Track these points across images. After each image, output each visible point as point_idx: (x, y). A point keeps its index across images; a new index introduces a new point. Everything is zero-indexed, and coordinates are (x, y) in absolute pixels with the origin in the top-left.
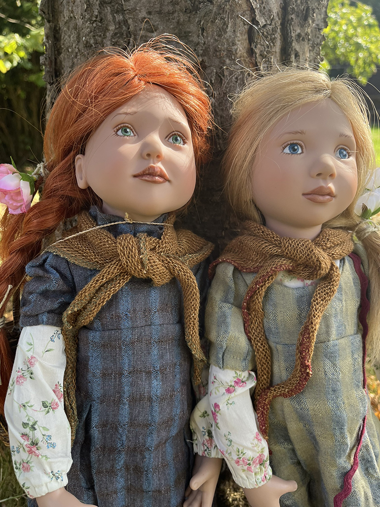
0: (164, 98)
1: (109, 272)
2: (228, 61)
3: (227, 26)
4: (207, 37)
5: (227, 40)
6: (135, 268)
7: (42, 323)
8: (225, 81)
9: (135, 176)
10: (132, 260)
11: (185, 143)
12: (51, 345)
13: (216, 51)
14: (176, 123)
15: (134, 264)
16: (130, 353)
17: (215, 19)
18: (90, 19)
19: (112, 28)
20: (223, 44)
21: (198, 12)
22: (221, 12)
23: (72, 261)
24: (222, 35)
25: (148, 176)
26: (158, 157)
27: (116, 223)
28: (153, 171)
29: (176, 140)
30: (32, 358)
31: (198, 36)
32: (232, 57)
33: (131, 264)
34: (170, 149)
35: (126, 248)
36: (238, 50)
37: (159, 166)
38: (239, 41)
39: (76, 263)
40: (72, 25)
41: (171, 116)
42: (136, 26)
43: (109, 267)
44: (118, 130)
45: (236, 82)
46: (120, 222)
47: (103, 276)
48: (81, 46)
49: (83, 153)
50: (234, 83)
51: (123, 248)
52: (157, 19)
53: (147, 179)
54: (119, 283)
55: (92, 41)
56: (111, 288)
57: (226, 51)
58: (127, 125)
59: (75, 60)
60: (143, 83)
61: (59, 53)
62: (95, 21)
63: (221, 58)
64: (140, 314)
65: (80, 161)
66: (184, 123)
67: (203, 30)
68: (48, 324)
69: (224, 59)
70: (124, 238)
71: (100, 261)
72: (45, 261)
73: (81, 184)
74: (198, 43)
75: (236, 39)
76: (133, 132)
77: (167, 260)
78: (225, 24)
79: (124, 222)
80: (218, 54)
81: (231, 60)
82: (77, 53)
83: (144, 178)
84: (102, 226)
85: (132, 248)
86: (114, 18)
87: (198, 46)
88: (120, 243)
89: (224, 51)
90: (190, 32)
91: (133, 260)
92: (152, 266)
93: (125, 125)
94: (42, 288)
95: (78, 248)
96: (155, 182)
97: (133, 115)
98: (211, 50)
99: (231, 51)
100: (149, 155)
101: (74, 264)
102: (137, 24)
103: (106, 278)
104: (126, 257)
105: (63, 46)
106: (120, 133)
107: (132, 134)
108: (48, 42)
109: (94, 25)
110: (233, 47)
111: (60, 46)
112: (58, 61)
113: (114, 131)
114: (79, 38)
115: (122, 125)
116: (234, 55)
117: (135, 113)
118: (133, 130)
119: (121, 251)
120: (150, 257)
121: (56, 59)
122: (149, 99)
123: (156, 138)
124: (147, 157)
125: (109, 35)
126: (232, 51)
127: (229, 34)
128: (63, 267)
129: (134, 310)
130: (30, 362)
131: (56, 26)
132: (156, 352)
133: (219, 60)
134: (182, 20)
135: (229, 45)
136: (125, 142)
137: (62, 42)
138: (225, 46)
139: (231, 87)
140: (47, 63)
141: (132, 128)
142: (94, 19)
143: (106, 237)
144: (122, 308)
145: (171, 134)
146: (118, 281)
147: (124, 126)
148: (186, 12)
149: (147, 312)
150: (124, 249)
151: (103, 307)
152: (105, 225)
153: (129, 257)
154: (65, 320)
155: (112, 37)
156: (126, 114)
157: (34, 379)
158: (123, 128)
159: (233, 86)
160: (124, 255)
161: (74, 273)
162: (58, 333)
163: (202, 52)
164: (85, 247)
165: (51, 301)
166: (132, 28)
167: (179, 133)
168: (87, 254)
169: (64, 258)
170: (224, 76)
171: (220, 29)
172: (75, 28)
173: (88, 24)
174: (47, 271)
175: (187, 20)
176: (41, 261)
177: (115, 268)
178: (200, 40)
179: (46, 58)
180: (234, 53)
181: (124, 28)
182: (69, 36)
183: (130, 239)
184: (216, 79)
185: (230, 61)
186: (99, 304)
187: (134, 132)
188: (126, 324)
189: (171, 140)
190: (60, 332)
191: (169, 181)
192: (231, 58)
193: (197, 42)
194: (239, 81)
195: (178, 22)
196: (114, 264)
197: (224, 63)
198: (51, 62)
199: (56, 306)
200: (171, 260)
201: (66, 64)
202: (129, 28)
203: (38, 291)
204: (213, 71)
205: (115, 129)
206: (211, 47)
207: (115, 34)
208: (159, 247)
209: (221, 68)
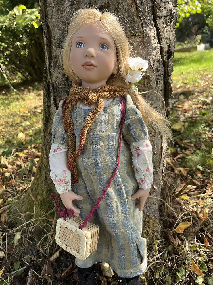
45: (125, 11)
48: (55, 3)
61: (47, 8)
82: (54, 6)
105: (48, 4)
108: (41, 3)
111: (47, 5)
121: (45, 11)
137: (47, 2)
140: (41, 13)
170: (119, 9)
197: (118, 2)
198: (43, 12)
201: (50, 12)
204: (113, 7)
209: (118, 5)
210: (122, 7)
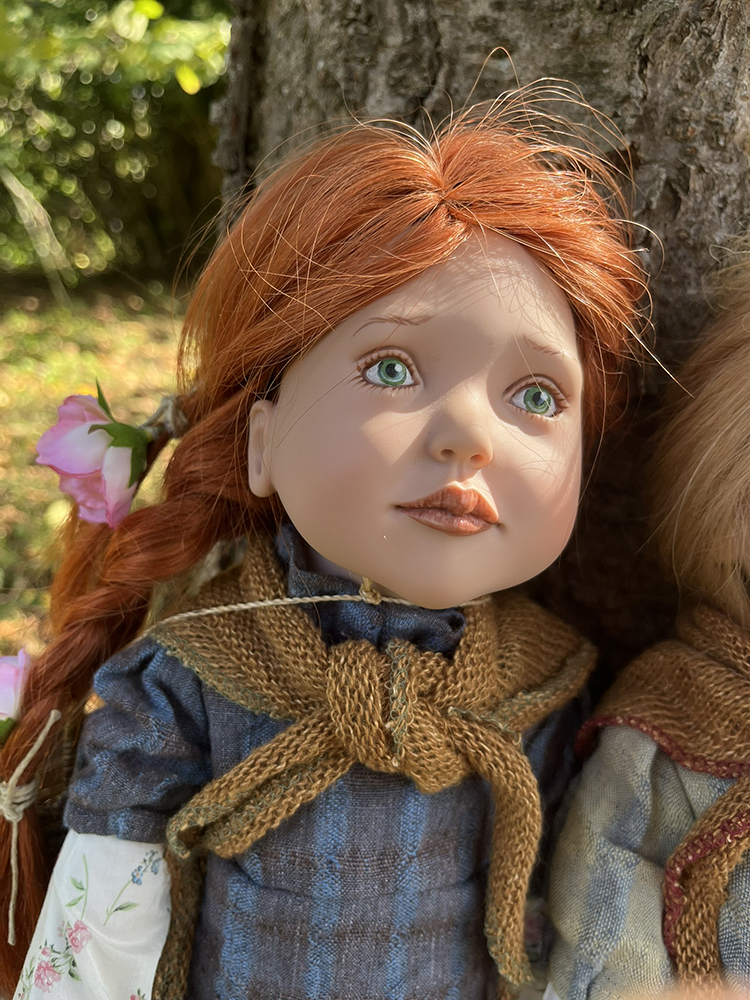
0: (518, 275)
1: (297, 746)
2: (704, 151)
3: (716, 56)
4: (653, 81)
5: (712, 94)
6: (368, 751)
7: (116, 832)
8: (688, 202)
9: (399, 507)
10: (362, 730)
11: (560, 408)
12: (132, 893)
13: (675, 120)
14: (545, 352)
15: (368, 743)
16: (330, 959)
17: (684, 32)
18: (341, 15)
19: (395, 39)
20: (699, 103)
21: (637, 11)
22: (703, 14)
23: (210, 681)
24: (699, 80)
25: (439, 514)
26: (476, 458)
27: (336, 598)
28: (455, 505)
29: (536, 398)
30: (77, 927)
31: (630, 78)
32: (718, 140)
33: (359, 741)
34: (515, 429)
35: (352, 692)
36: (740, 122)
37: (475, 486)
38: (744, 98)
39: (220, 687)
40: (296, 26)
41: (531, 331)
42: (457, 38)
43: (299, 733)
44: (369, 366)
45: (721, 210)
46: (347, 597)
47: (281, 755)
48: (313, 83)
49: (272, 397)
50: (713, 214)
51: (343, 689)
52: (518, 22)
53: (433, 521)
54: (321, 776)
55: (340, 74)
56: (299, 789)
57: (703, 123)
58: (397, 352)
59: (295, 118)
60: (460, 227)
61: (260, 97)
62: (354, 20)
63: (686, 139)
64: (367, 865)
65: (261, 418)
66: (567, 351)
67: (644, 60)
68: (128, 836)
69: (696, 144)
70: (350, 661)
71: (279, 697)
72: (145, 663)
73: (257, 485)
74: (627, 98)
75: (738, 93)
76: (412, 373)
77: (461, 730)
78: (709, 48)
79: (357, 598)
80: (679, 129)
81: (715, 147)
82: (300, 101)
83: (425, 518)
84: (298, 600)
85: (368, 695)
86: (403, 14)
87: (626, 105)
88: (335, 674)
89: (697, 122)
90: (605, 65)
91: (367, 731)
92: (418, 750)
93: (391, 352)
94: (125, 743)
95: (230, 648)
96: (458, 533)
97: (417, 324)
98: (661, 117)
99: (717, 124)
100: (448, 452)
101: (213, 690)
102: (460, 34)
103: (287, 762)
104: (346, 719)
105: (269, 80)
106: (373, 374)
107: (409, 380)
108: (236, 68)
109: (351, 31)
110: (726, 114)
111: (264, 80)
112: (255, 116)
113: (359, 369)
114: (309, 60)
115: (383, 353)
116: (726, 135)
117: (426, 319)
118: (414, 367)
119: (336, 697)
120: (416, 722)
121: (250, 111)
122: (472, 278)
123: (474, 402)
124: (442, 458)
125: (385, 57)
126: (721, 125)
127: (717, 77)
128: (185, 692)
129: (354, 853)
130: (71, 938)
131: (258, 26)
132: (397, 961)
133: (679, 145)
134: (587, 30)
135: (716, 109)
136: (386, 405)
137: (268, 70)
138: (703, 109)
139: (702, 222)
140: (227, 121)
141: (410, 361)
142: (351, 14)
143: (303, 643)
144: (321, 840)
145: (523, 384)
146: (319, 772)
147: (388, 356)
148: (601, 8)
149: (388, 859)
150: (344, 695)
151: (270, 832)
152: (307, 600)
153: (354, 719)
154: (173, 839)
155: (395, 64)
156: (400, 321)
157: (78, 979)
158: (384, 362)
159: (711, 222)
160: (343, 710)
161: (211, 712)
162: (154, 858)
163: (633, 121)
164: (247, 649)
165: (144, 781)
166: (445, 44)
167: (547, 382)
168: (250, 669)
169: (189, 670)
170: (687, 190)
171: (693, 63)
172: (304, 34)
173: (334, 27)
174: (144, 696)
175: (603, 30)
176: (135, 661)
177: (316, 738)
178: (632, 89)
179: (225, 109)
180: (727, 130)
181: (427, 42)
182: (288, 55)
183: (365, 667)
184: (663, 197)
185: (711, 152)
186: (262, 824)
187: (416, 374)
188: (327, 887)
189: (520, 400)
190: (159, 855)
191: (499, 525)
192: (714, 145)
193: (623, 94)
194: (728, 210)
195: (576, 37)
196: (314, 726)
197: (692, 155)
198: (237, 118)
199: (154, 797)
200: (473, 730)
201: (273, 124)
202: (438, 44)
203: (114, 746)
204: (656, 177)
205: (361, 363)
206: (662, 110)
207: (401, 58)
208: (445, 687)
209: (683, 170)
210: (709, 187)
